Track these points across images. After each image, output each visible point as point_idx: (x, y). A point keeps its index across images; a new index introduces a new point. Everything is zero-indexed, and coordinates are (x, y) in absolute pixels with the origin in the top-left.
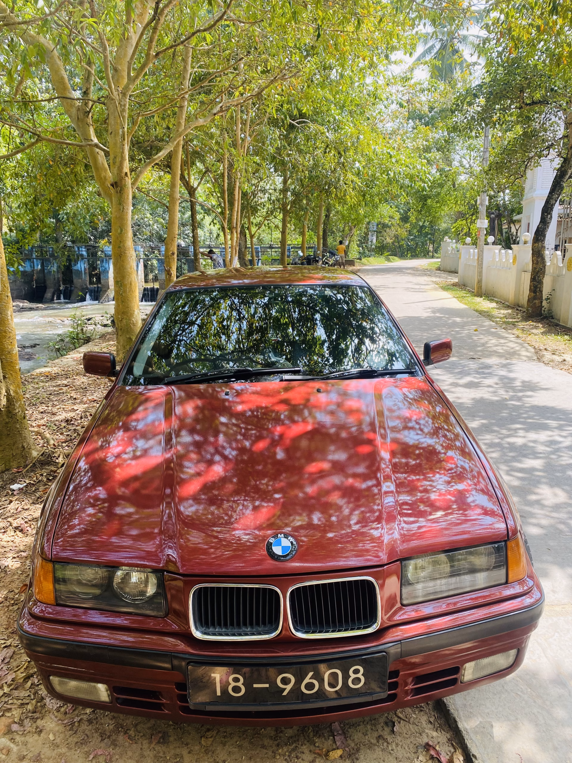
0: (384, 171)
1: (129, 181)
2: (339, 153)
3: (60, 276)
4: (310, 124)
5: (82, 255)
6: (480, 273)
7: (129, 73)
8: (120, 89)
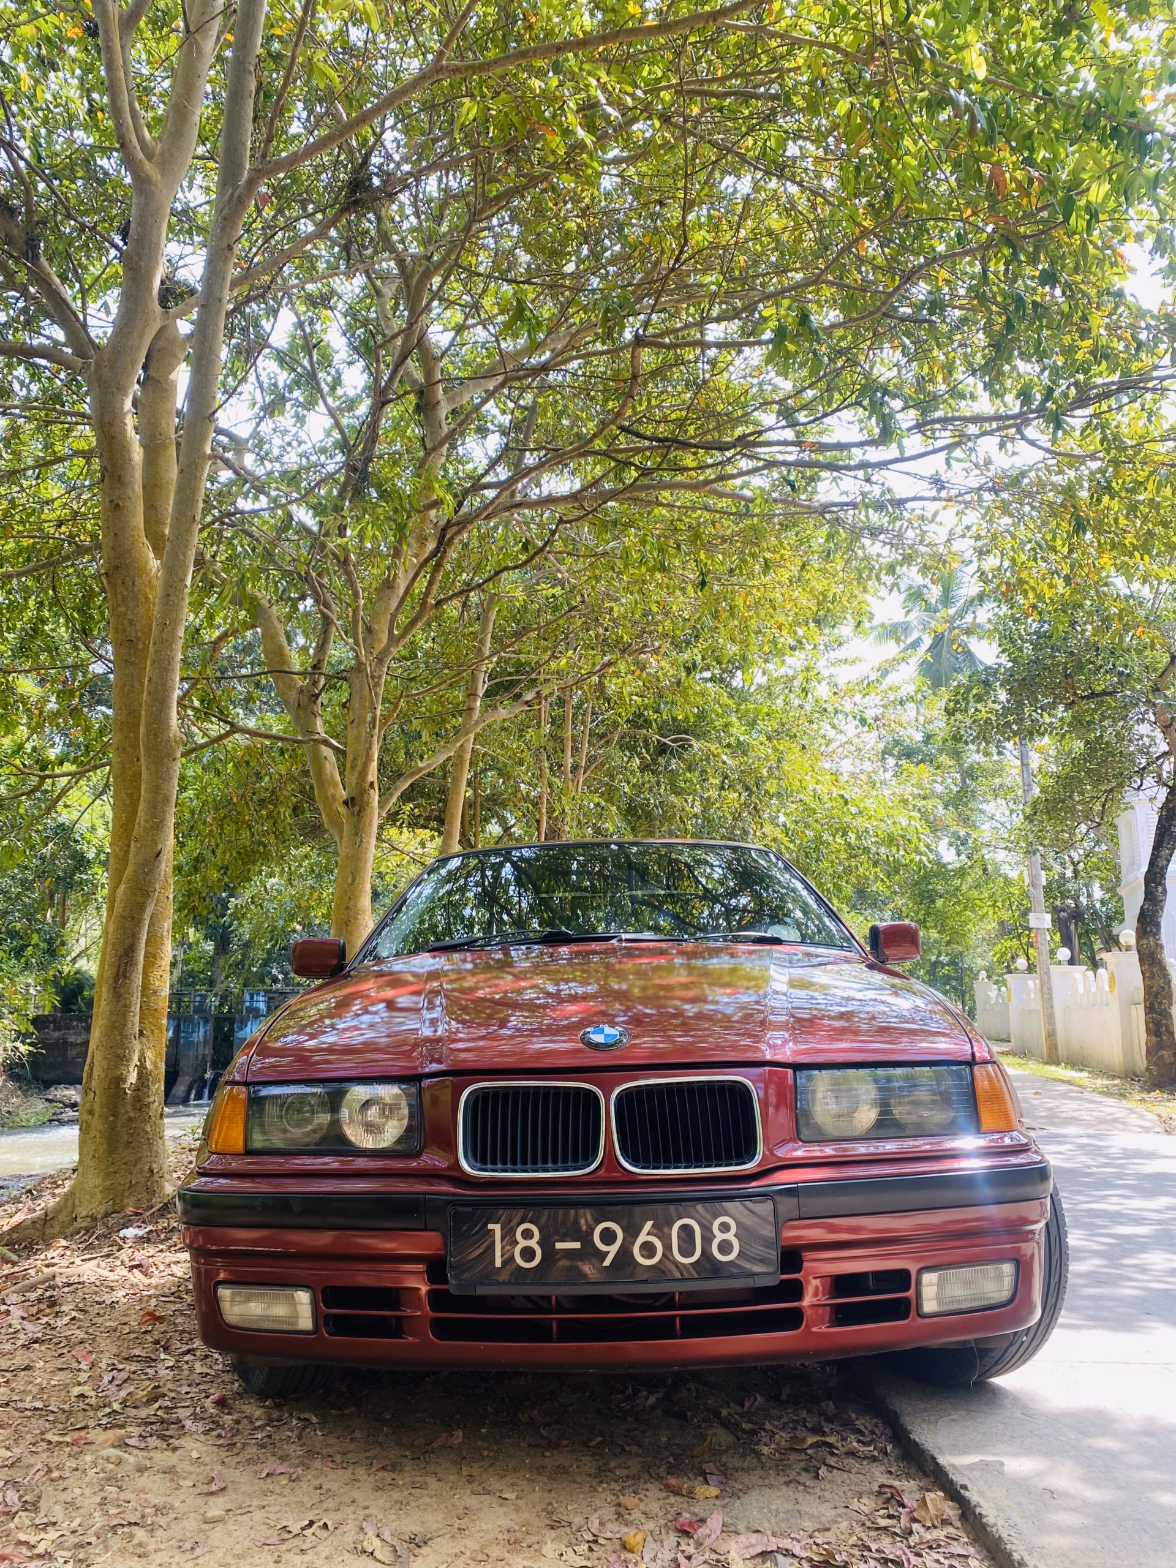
0: (837, 830)
1: (375, 796)
2: (747, 789)
3: (208, 1051)
4: (693, 742)
5: (257, 1010)
6: (1050, 1018)
7: (391, 631)
8: (375, 652)
